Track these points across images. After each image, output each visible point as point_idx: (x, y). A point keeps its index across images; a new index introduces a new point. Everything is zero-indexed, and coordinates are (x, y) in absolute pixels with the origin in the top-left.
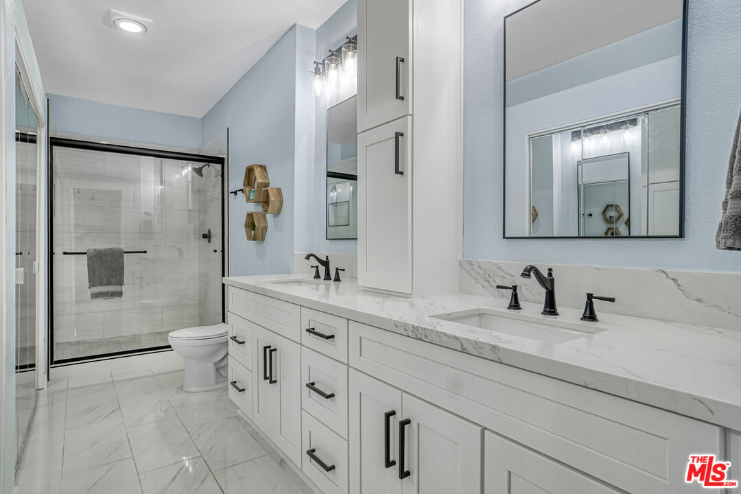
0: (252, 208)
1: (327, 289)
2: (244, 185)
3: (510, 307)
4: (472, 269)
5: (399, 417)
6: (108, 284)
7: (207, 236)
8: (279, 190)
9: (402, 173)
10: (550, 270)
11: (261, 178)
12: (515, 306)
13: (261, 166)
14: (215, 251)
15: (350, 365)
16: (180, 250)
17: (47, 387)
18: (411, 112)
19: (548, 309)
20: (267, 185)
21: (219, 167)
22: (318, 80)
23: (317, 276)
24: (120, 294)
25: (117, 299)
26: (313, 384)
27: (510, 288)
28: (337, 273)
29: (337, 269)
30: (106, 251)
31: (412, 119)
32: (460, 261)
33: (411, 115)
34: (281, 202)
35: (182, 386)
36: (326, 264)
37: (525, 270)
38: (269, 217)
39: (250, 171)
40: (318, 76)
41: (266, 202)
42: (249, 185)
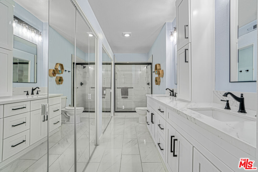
0: (157, 76)
1: (173, 99)
2: (155, 70)
3: (226, 108)
4: (218, 94)
5: (175, 138)
6: (125, 95)
7: (148, 84)
8: (163, 70)
9: (188, 62)
10: (242, 94)
11: (158, 67)
12: (227, 108)
13: (159, 64)
14: (149, 88)
15: (166, 121)
16: (144, 88)
17: (114, 116)
18: (190, 42)
19: (240, 110)
20: (160, 69)
21: (151, 65)
22: (172, 37)
23: (171, 95)
24: (127, 98)
25: (127, 99)
26: (160, 125)
27: (226, 101)
28: (175, 94)
29: (175, 93)
30: (125, 87)
31: (191, 44)
32: (213, 91)
33: (190, 43)
34: (163, 74)
35: (138, 121)
36: (173, 91)
37: (225, 94)
38: (161, 78)
39: (156, 66)
40: (172, 36)
41: (159, 74)
42: (156, 69)
